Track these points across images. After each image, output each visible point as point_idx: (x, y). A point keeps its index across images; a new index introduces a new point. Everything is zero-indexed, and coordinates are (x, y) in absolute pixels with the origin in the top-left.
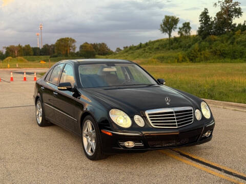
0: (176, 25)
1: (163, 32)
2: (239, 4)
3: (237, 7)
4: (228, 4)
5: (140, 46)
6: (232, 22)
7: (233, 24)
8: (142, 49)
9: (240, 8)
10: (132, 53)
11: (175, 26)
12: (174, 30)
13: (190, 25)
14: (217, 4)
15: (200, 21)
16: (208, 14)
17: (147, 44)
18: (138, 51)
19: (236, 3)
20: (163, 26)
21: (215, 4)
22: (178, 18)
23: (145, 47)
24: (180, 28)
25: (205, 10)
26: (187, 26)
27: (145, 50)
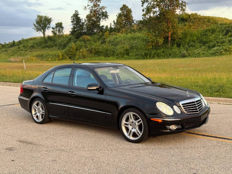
0: (50, 25)
1: (37, 31)
2: (105, 9)
3: (104, 11)
4: (96, 8)
5: (13, 44)
6: (100, 24)
7: (101, 25)
8: (16, 47)
9: (106, 12)
10: (6, 51)
11: (48, 26)
12: (48, 29)
14: (87, 7)
15: (72, 22)
16: (79, 16)
17: (20, 42)
18: (12, 48)
19: (102, 7)
20: (36, 25)
21: (85, 7)
22: (51, 18)
23: (18, 45)
24: (53, 28)
25: (76, 12)
26: (59, 26)
27: (19, 48)
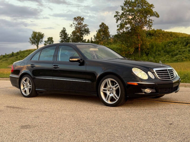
0: (42, 39)
1: (32, 44)
2: (87, 26)
3: (86, 28)
4: (80, 26)
5: (13, 55)
6: (83, 38)
7: (84, 39)
8: (15, 57)
9: (88, 29)
10: (6, 60)
11: (41, 40)
12: (41, 43)
13: (53, 40)
14: (72, 25)
15: (60, 37)
16: (66, 32)
17: (18, 53)
18: (11, 58)
19: (85, 25)
20: (32, 39)
21: (71, 25)
22: (43, 34)
23: (17, 55)
24: (45, 42)
25: (63, 29)
26: (50, 39)
27: (17, 58)
